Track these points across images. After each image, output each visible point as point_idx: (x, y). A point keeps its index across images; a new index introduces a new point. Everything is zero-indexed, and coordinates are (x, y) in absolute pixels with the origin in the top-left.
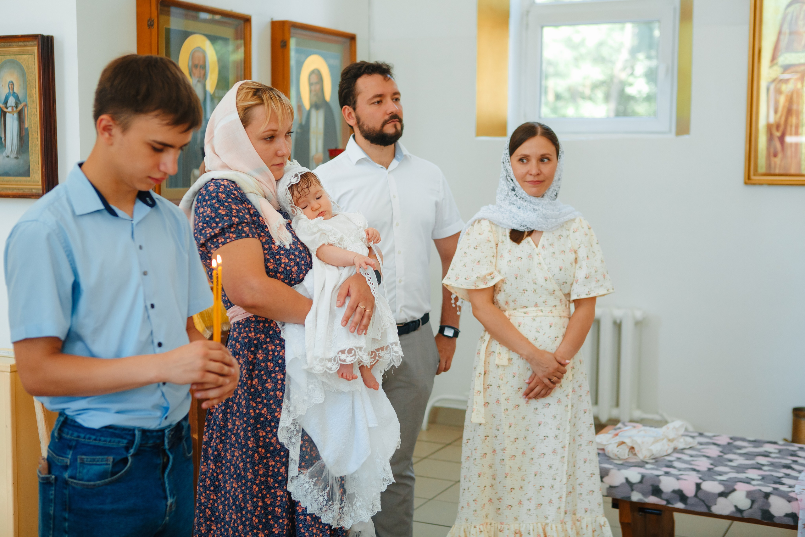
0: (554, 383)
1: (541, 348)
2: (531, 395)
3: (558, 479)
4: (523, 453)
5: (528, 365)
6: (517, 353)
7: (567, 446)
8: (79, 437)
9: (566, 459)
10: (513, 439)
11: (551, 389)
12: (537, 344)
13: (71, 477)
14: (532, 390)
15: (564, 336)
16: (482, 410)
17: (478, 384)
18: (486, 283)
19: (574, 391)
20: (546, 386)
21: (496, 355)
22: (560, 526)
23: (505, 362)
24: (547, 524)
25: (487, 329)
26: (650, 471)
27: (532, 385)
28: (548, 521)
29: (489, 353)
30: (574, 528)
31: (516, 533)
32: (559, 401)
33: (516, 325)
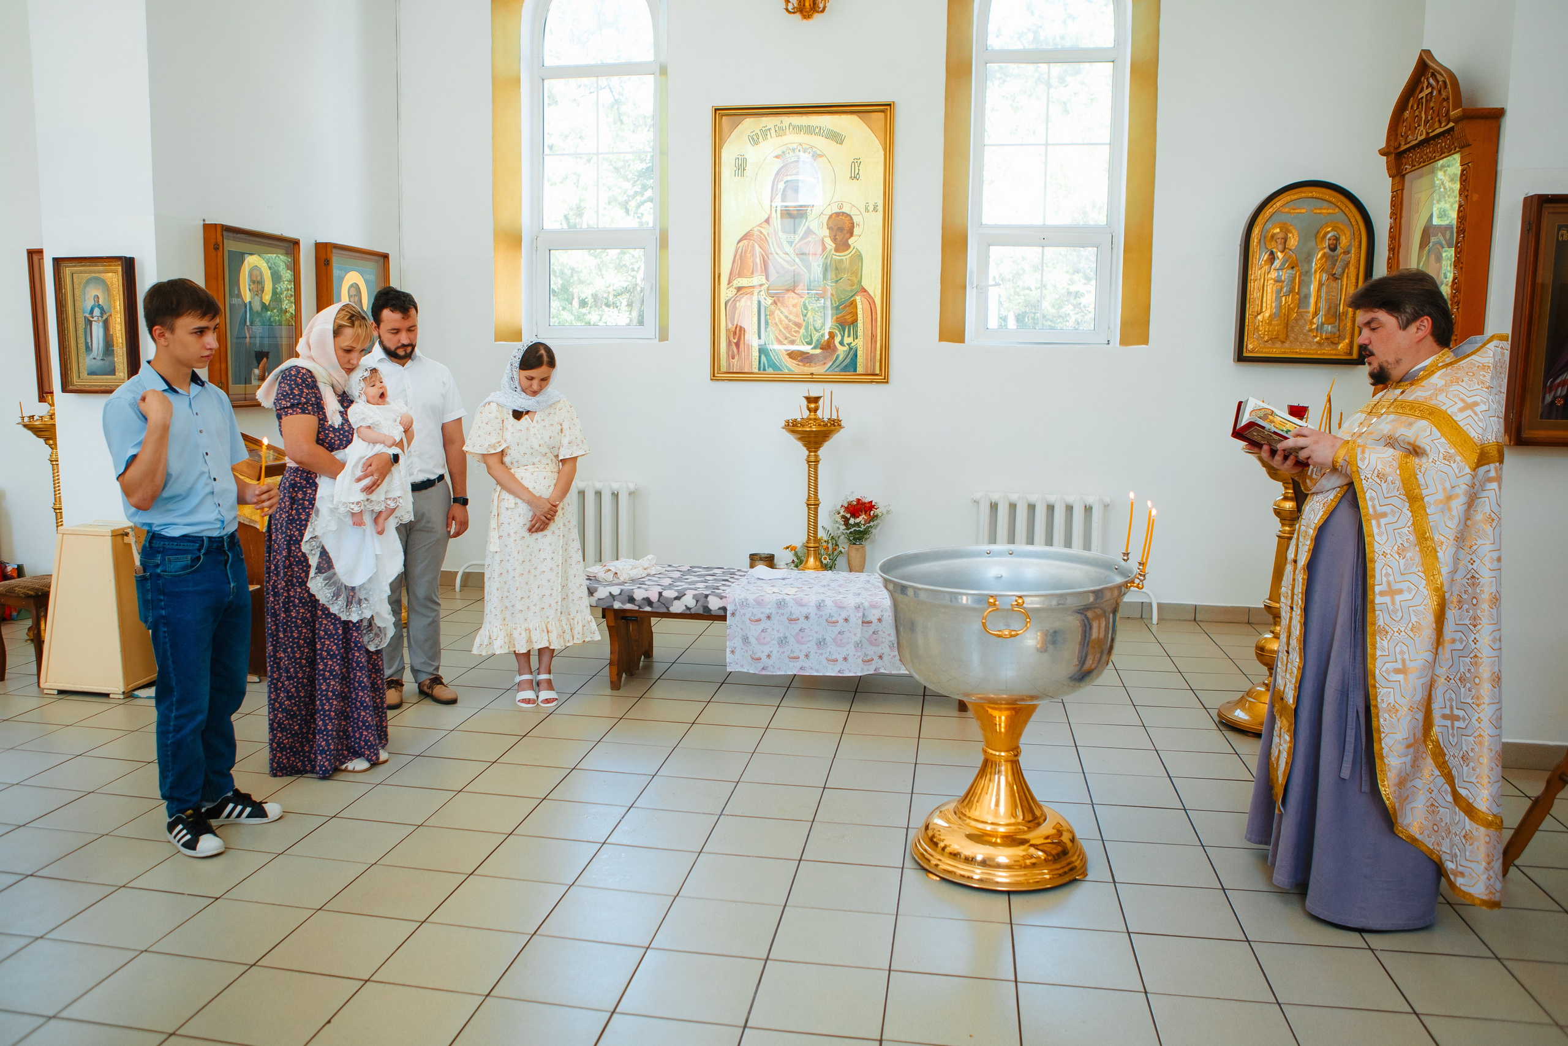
0: (549, 519)
1: (538, 495)
2: (533, 530)
3: (555, 589)
4: (529, 572)
5: (529, 508)
6: (521, 499)
7: (560, 565)
8: (164, 544)
9: (560, 574)
10: (521, 562)
11: (548, 524)
12: (535, 492)
13: (162, 571)
14: (533, 526)
15: (555, 485)
16: (498, 541)
17: (493, 524)
18: (495, 449)
19: (564, 525)
20: (544, 522)
21: (505, 501)
22: (558, 623)
23: (513, 506)
24: (548, 622)
25: (498, 483)
26: (627, 587)
27: (533, 522)
28: (549, 620)
29: (500, 500)
30: (568, 624)
31: (526, 630)
32: (553, 533)
33: (520, 479)
